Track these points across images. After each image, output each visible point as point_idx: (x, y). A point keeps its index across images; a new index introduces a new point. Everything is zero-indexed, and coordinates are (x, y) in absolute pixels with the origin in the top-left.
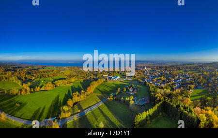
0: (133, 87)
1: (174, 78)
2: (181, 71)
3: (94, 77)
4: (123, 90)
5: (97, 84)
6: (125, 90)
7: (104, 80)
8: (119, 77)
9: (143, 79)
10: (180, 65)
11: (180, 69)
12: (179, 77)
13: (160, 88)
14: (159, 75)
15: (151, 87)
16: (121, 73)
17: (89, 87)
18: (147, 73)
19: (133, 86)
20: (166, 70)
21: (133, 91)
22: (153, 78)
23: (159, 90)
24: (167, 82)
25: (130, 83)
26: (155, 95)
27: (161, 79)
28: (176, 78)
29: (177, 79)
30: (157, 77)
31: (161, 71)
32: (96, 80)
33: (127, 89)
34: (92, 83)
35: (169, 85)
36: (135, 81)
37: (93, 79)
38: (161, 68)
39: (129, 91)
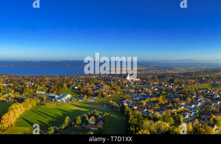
0: (96, 117)
1: (185, 99)
2: (206, 85)
3: (18, 95)
4: (75, 121)
5: (24, 109)
6: (79, 121)
7: (39, 101)
8: (69, 96)
9: (121, 101)
10: (206, 72)
11: (202, 81)
12: (196, 99)
13: (150, 119)
14: (154, 93)
15: (131, 117)
16: (73, 88)
17: (7, 115)
18: (131, 88)
19: (98, 114)
20: (171, 81)
21: (96, 124)
22: (141, 99)
23: (147, 123)
24: (170, 108)
25: (91, 109)
26: (137, 131)
27: (157, 102)
28: (189, 99)
29: (192, 103)
30: (151, 97)
31: (161, 85)
32: (21, 101)
33: (83, 119)
34: (13, 106)
35: (173, 114)
36: (102, 104)
37: (15, 98)
38: (161, 77)
39: (87, 123)
